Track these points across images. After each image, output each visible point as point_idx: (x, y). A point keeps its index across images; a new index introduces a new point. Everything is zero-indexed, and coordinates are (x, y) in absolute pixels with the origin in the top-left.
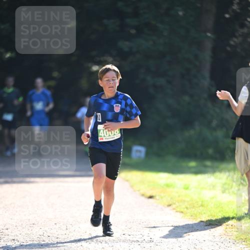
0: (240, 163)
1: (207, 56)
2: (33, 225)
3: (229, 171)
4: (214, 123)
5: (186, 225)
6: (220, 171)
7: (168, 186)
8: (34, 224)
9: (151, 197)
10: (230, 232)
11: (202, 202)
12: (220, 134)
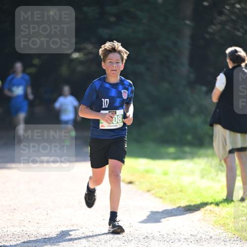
0: (219, 149)
1: (185, 44)
2: (13, 211)
3: (207, 156)
4: (193, 109)
5: (165, 210)
6: (199, 157)
7: (147, 172)
8: (14, 209)
9: (130, 183)
10: (209, 217)
11: (181, 187)
12: (198, 120)
